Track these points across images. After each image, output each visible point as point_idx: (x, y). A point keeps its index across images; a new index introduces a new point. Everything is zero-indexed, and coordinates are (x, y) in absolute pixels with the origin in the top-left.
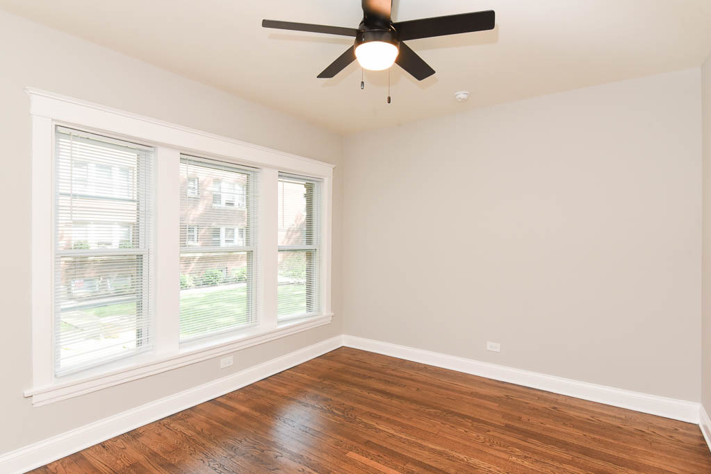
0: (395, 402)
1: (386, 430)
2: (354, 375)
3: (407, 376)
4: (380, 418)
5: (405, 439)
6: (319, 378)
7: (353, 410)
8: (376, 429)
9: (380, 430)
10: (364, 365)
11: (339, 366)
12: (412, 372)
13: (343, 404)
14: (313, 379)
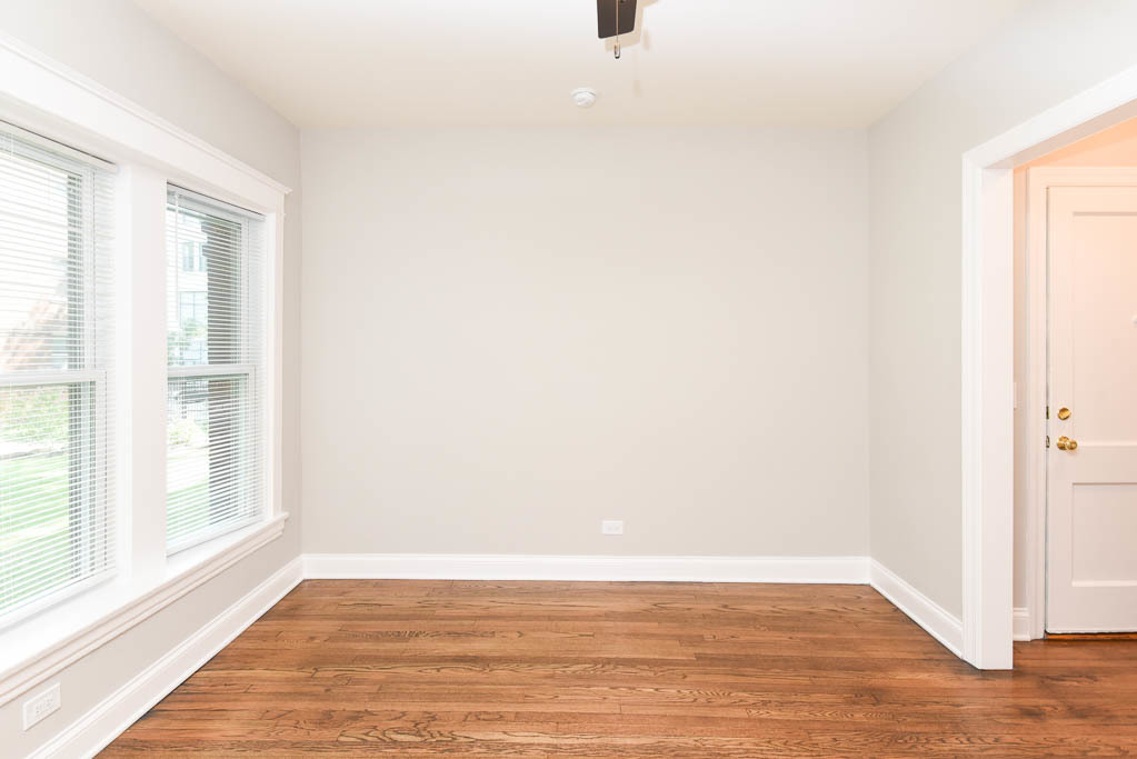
0: (502, 673)
1: (536, 740)
2: (377, 637)
3: (479, 612)
4: (501, 717)
5: (581, 746)
6: (301, 668)
7: (434, 718)
8: (513, 745)
9: (523, 745)
10: (381, 611)
11: (329, 626)
12: (485, 602)
13: (404, 714)
14: (289, 674)
